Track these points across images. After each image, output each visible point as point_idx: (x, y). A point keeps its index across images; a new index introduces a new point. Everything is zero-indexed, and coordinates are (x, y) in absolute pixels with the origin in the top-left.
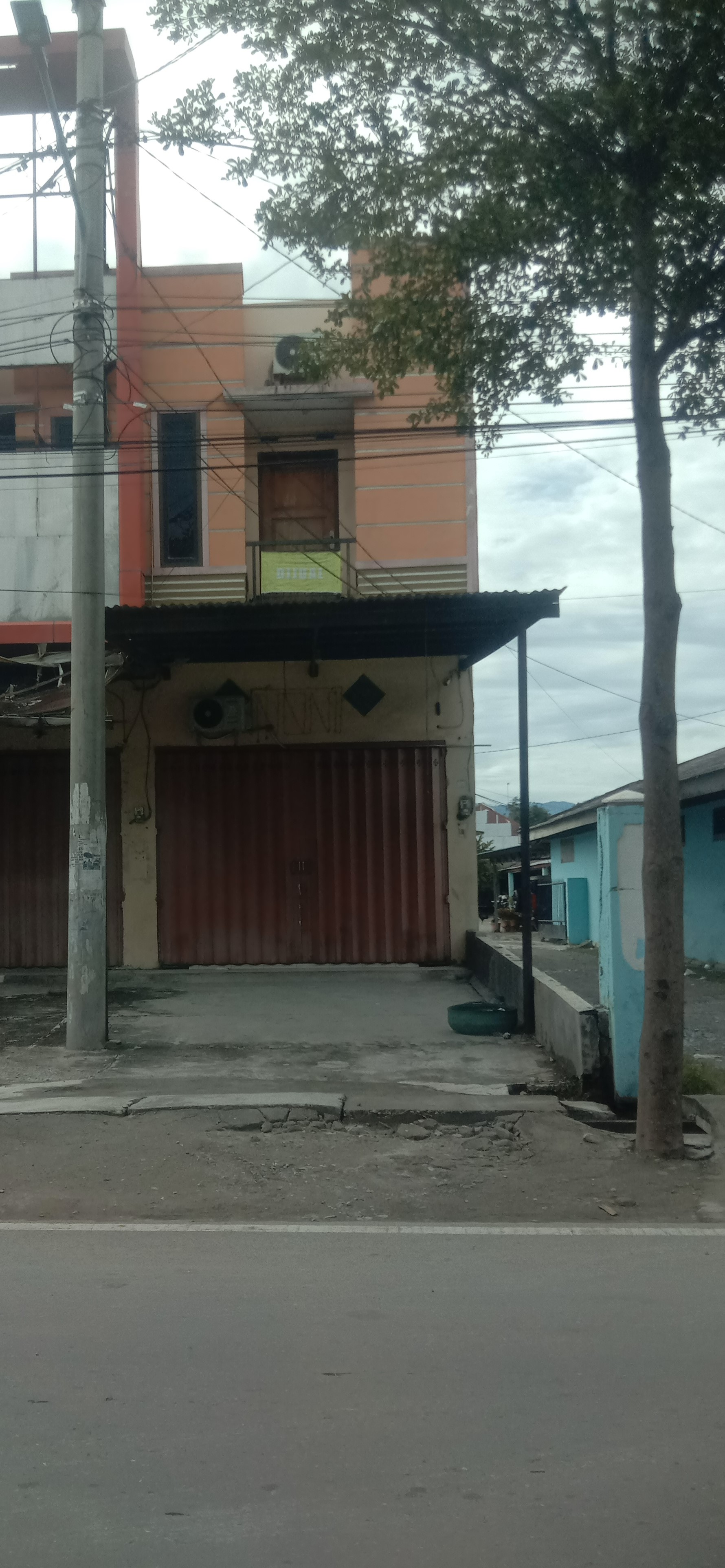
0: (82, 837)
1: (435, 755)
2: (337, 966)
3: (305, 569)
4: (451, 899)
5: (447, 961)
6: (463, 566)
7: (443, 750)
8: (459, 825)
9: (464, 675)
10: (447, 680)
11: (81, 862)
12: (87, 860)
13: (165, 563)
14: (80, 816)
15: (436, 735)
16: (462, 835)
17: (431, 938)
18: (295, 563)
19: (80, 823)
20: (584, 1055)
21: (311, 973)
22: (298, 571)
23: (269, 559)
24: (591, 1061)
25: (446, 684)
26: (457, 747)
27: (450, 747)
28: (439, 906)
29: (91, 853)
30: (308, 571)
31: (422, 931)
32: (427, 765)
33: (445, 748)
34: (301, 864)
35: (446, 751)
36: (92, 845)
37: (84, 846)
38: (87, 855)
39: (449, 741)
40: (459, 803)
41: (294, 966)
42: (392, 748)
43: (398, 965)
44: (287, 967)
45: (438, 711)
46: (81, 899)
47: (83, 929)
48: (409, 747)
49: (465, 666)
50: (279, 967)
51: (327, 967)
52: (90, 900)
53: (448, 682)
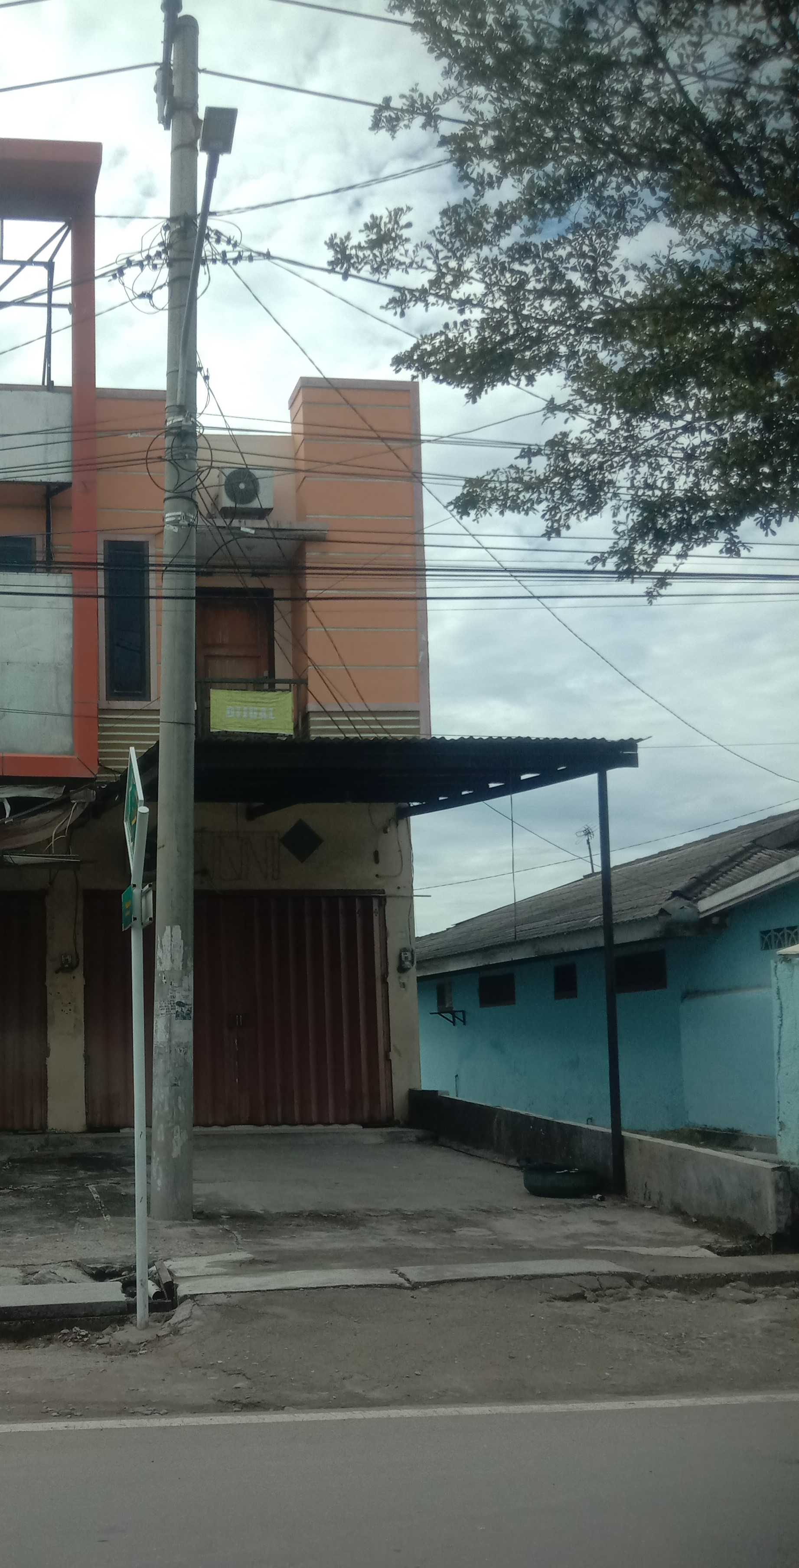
0: (175, 984)
1: (375, 903)
2: (276, 1128)
3: (256, 708)
4: (393, 1055)
5: (390, 1122)
6: (416, 713)
7: (383, 901)
8: (400, 978)
9: (402, 823)
10: (387, 828)
11: (173, 1011)
12: (180, 1010)
13: (111, 696)
14: (172, 961)
15: (379, 884)
16: (403, 989)
17: (375, 1096)
18: (246, 702)
19: (172, 969)
20: (778, 1213)
21: (252, 1135)
22: (248, 710)
23: (218, 698)
24: (784, 1218)
25: (386, 832)
26: (395, 896)
27: (390, 896)
28: (382, 1066)
29: (183, 1001)
30: (259, 711)
31: (365, 1089)
32: (368, 914)
33: (385, 898)
34: (239, 1017)
35: (385, 901)
36: (184, 993)
37: (177, 995)
38: (179, 1004)
39: (389, 891)
40: (400, 956)
41: (231, 1128)
42: (332, 896)
43: (341, 1127)
44: (225, 1129)
45: (376, 859)
46: (173, 1051)
47: (175, 1085)
48: (349, 896)
49: (404, 814)
50: (215, 1129)
51: (267, 1129)
52: (182, 1053)
53: (388, 830)
